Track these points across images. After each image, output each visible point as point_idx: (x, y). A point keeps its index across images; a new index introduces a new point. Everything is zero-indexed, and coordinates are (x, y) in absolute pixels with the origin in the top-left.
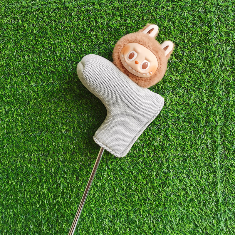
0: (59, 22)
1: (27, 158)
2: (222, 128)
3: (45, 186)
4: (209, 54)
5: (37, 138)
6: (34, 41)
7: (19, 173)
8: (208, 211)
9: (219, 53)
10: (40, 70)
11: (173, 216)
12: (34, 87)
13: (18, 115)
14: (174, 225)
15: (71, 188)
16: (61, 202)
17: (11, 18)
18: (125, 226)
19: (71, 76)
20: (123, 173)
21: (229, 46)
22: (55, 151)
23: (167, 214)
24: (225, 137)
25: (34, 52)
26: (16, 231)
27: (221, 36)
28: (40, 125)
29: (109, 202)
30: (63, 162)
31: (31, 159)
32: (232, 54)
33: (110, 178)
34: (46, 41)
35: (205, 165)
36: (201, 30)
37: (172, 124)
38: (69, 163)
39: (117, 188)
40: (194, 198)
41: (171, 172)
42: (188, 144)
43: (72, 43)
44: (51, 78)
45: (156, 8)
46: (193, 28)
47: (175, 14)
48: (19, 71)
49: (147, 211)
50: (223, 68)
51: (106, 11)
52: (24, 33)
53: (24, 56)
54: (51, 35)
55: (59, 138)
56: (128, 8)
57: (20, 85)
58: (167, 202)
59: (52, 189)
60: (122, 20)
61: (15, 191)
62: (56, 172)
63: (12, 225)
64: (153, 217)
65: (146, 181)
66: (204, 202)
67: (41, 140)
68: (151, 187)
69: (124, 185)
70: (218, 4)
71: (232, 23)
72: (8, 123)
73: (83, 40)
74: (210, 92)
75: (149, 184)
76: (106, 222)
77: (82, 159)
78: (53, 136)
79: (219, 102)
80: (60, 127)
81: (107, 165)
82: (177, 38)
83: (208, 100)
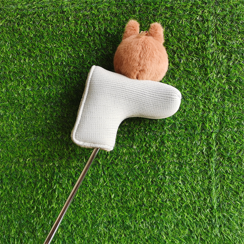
0: (55, 26)
1: (22, 163)
2: (217, 135)
3: (39, 192)
4: (205, 62)
5: (32, 143)
6: (31, 45)
7: (14, 178)
8: (203, 217)
9: (215, 61)
10: (36, 74)
11: (169, 222)
12: (30, 91)
13: (13, 119)
14: (169, 231)
15: (67, 194)
16: (56, 208)
17: (6, 20)
18: (121, 232)
19: (68, 81)
20: (119, 179)
21: (225, 54)
22: (50, 156)
23: (162, 220)
24: (220, 144)
25: (30, 56)
26: (9, 237)
27: (218, 44)
28: (36, 130)
29: (105, 208)
30: (58, 167)
31: (25, 164)
32: (228, 62)
33: (106, 184)
34: (43, 45)
35: (201, 171)
36: (199, 38)
37: (169, 130)
38: (65, 168)
39: (112, 194)
40: (189, 204)
41: (167, 178)
42: (184, 150)
43: (70, 48)
44: (48, 82)
45: (154, 15)
46: (190, 36)
47: (173, 22)
48: (15, 74)
49: (143, 217)
50: (219, 76)
51: (103, 16)
52: (20, 36)
53: (20, 60)
54: (48, 39)
55: (54, 143)
56: (126, 14)
57: (15, 89)
58: (162, 208)
59: (47, 194)
60: (119, 26)
61: (9, 197)
62: (52, 177)
63: (6, 231)
64: (148, 223)
65: (142, 187)
66: (199, 209)
67: (36, 145)
68: (147, 193)
69: (119, 191)
70: (216, 13)
71: (228, 32)
72: (3, 127)
73: (81, 45)
74: (206, 99)
75: (145, 190)
76: (101, 228)
77: (78, 164)
78: (49, 141)
79: (215, 109)
80: (56, 132)
81: (103, 170)
82: (175, 46)
83: (204, 107)
